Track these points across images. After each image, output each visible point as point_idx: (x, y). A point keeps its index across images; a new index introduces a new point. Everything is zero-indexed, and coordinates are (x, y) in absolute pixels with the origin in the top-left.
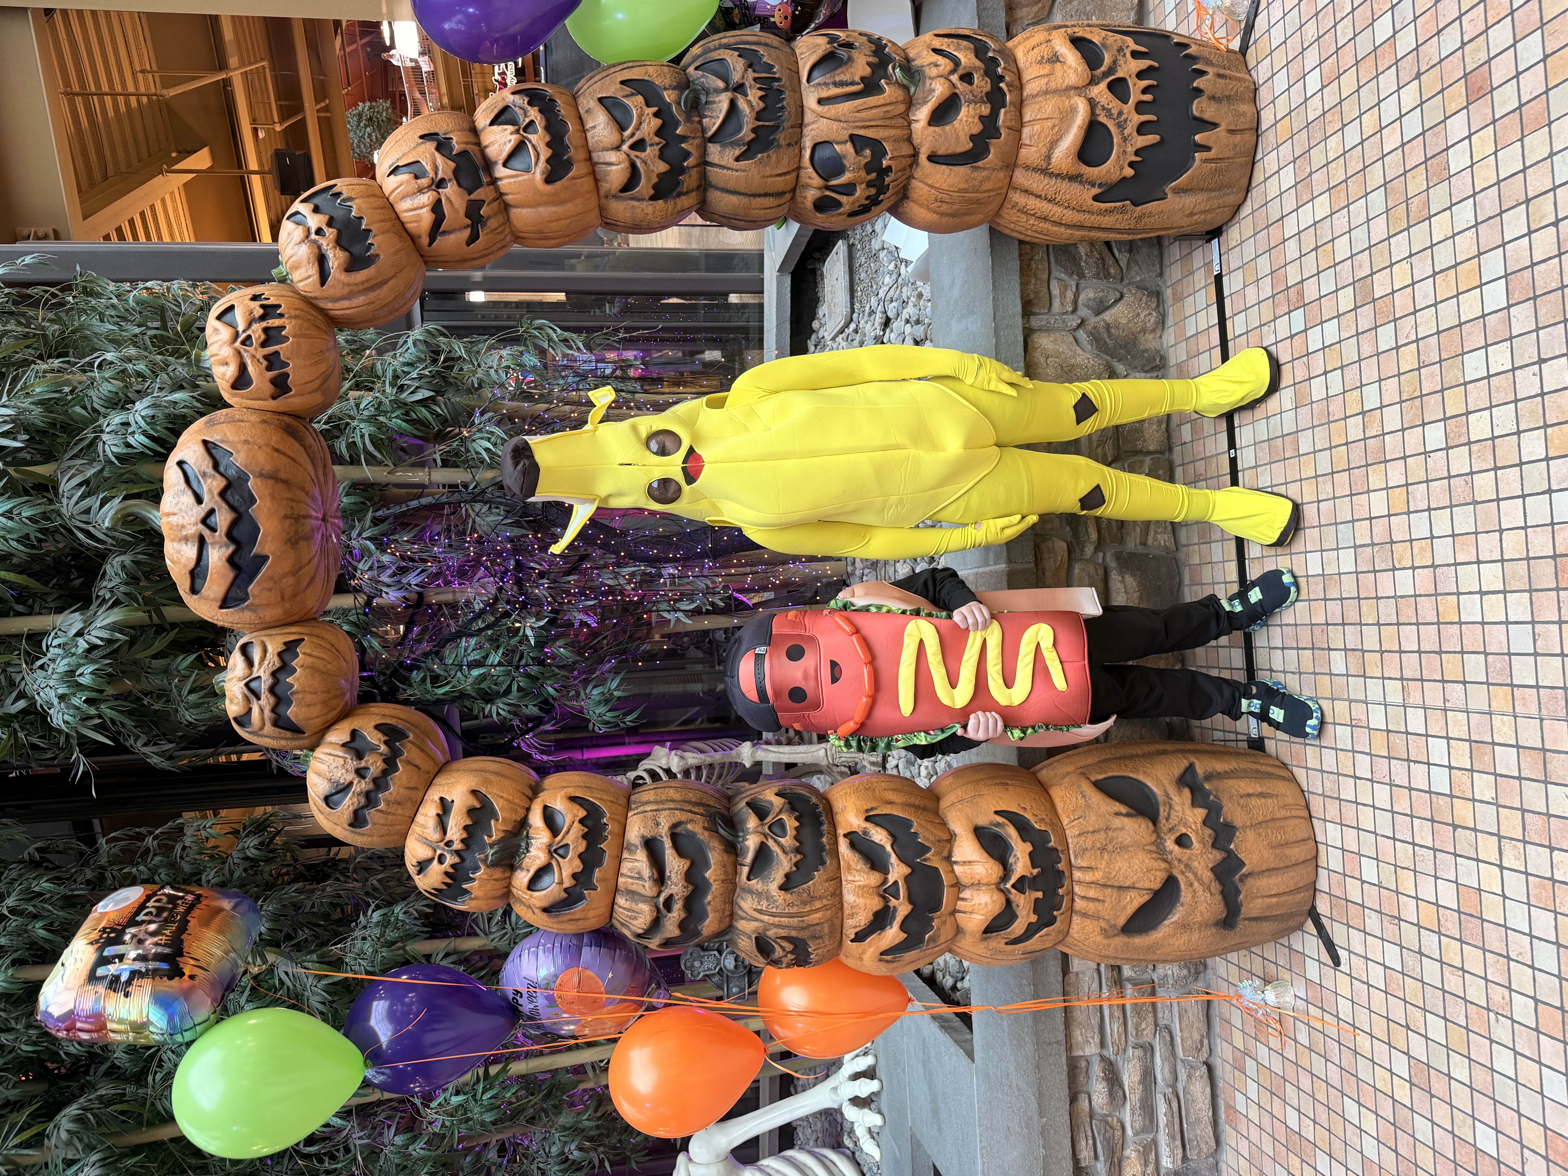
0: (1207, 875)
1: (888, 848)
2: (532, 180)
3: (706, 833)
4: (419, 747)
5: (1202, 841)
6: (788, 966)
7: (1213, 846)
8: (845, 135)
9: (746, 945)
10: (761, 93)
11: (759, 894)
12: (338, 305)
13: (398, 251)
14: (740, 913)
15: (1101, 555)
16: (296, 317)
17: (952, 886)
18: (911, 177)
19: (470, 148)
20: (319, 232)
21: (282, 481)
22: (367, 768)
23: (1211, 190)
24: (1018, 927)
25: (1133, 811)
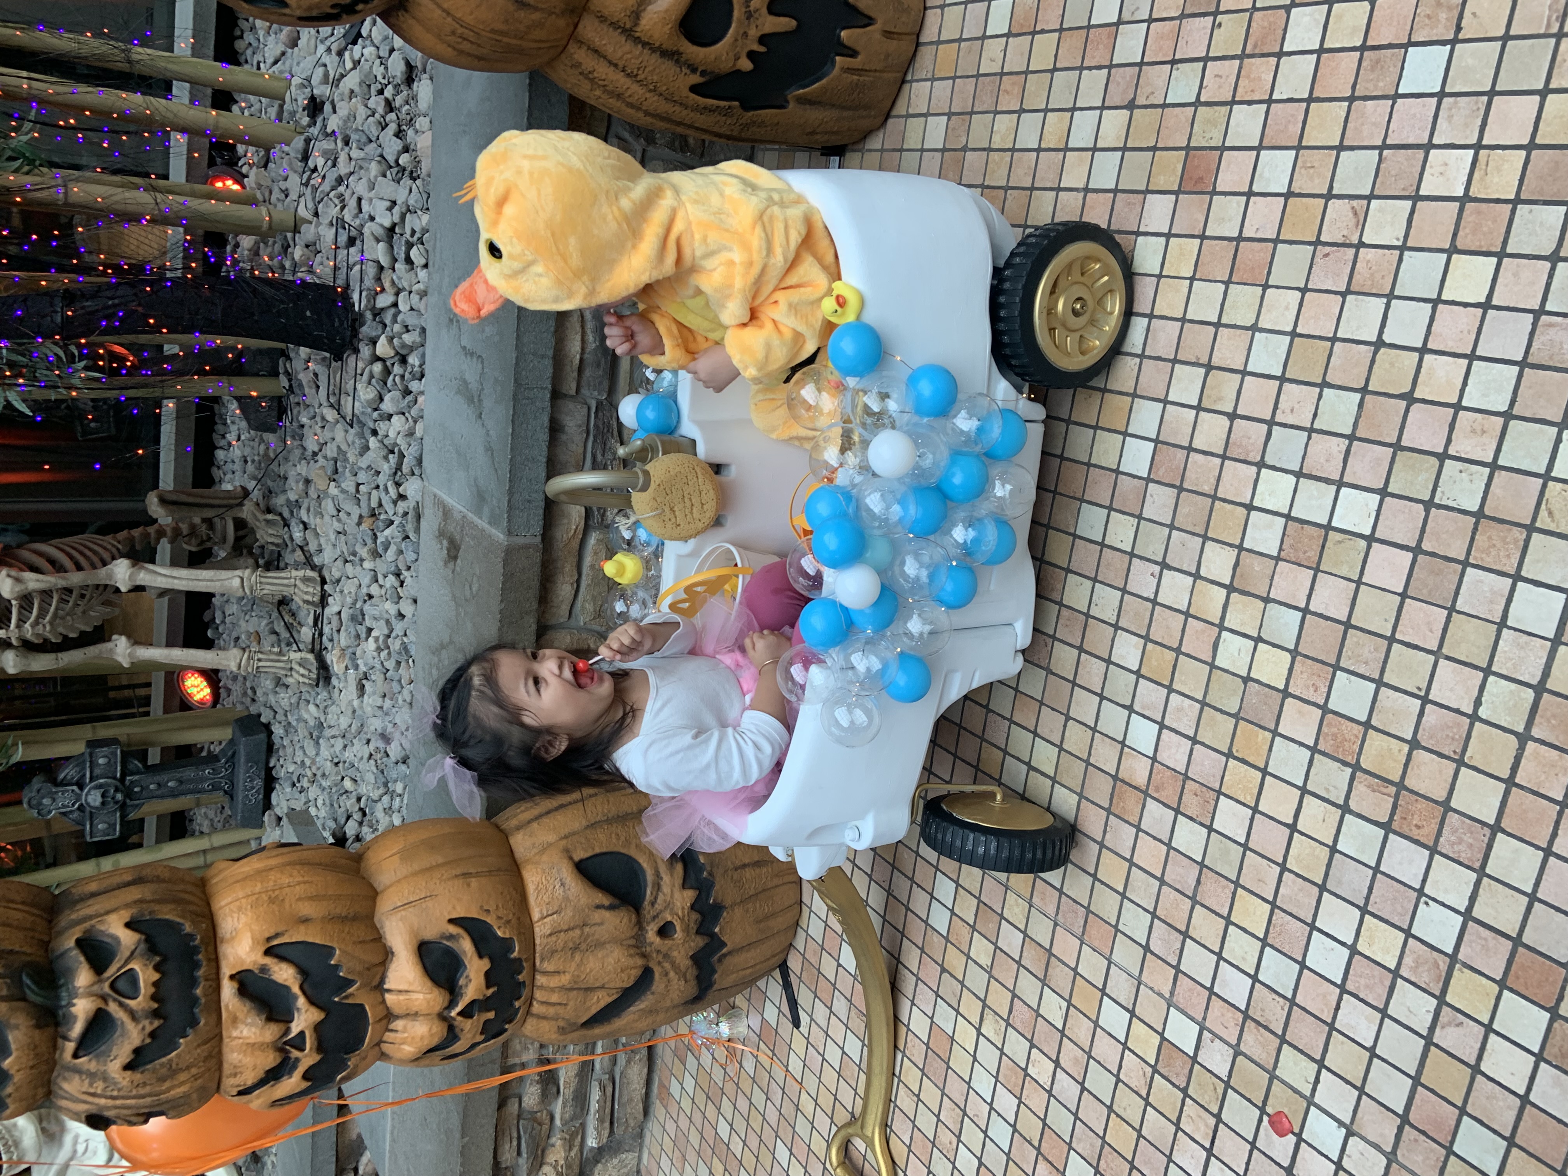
0: (686, 963)
1: (295, 988)
3: (4, 1006)
5: (686, 930)
7: (698, 932)
11: (92, 1075)
14: (61, 1093)
17: (380, 1019)
23: (843, 108)
24: (460, 1046)
25: (616, 902)
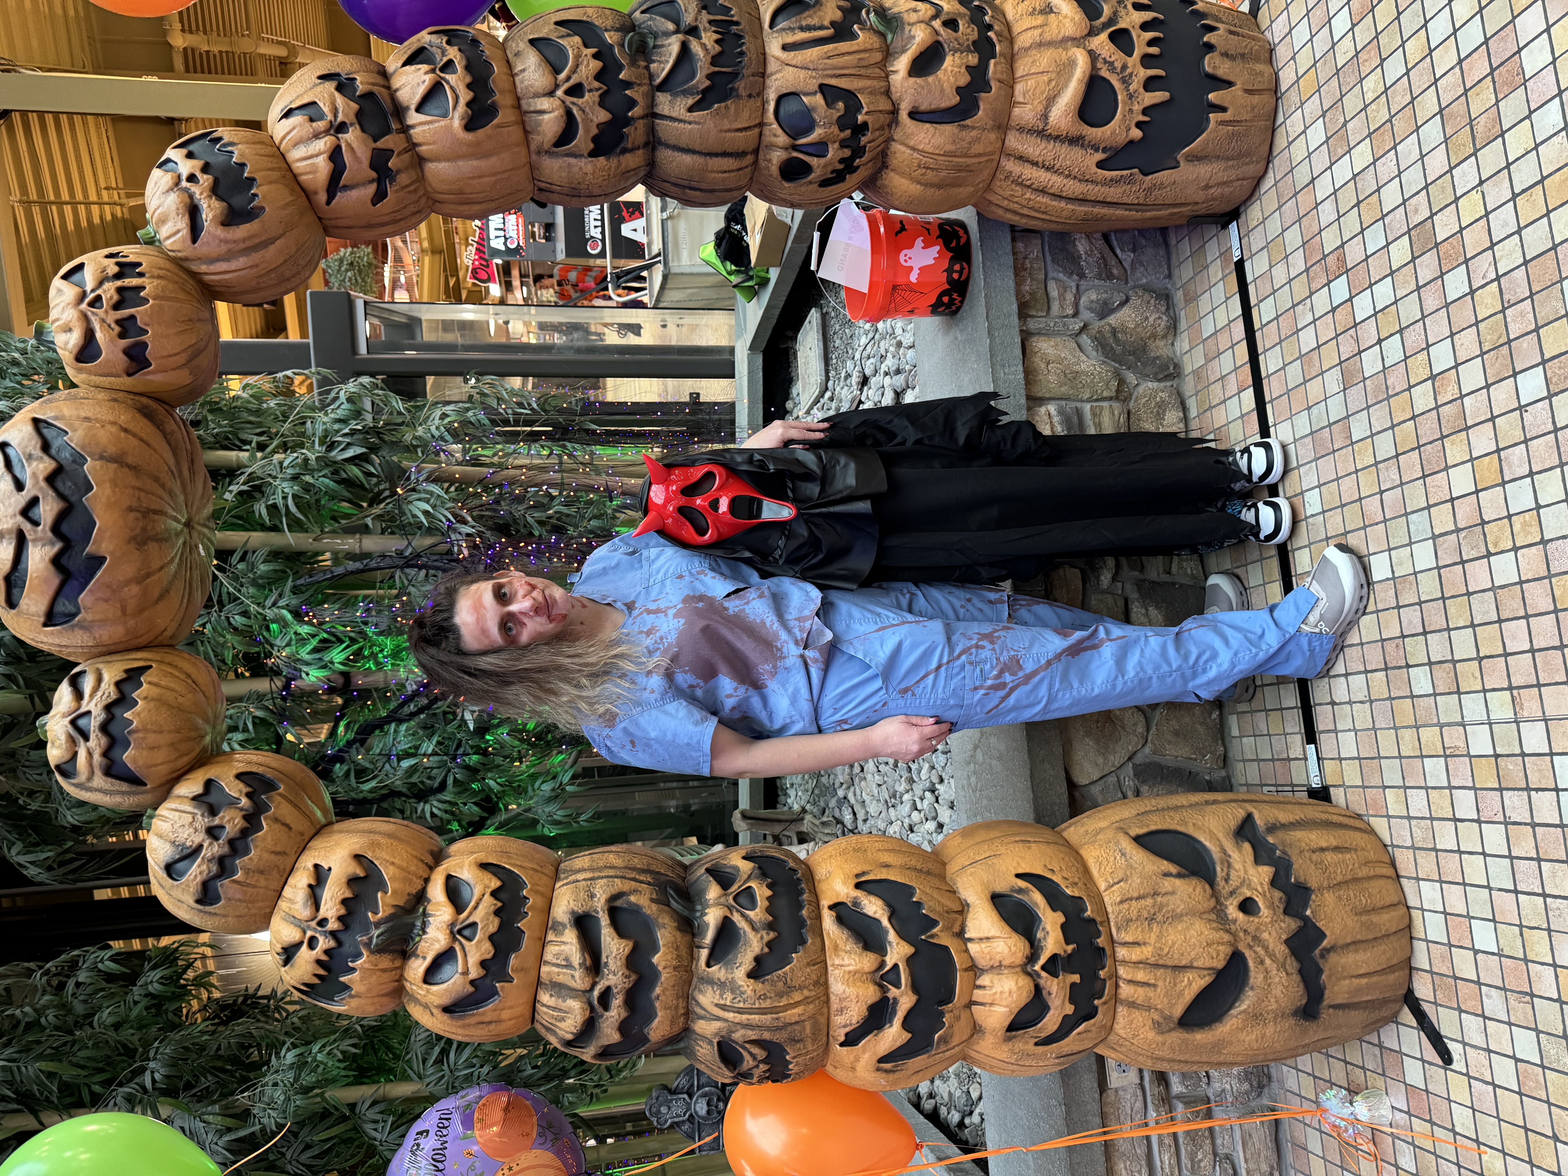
0: (1281, 950)
1: (885, 922)
2: (449, 128)
3: (654, 907)
4: (290, 802)
5: (1272, 907)
6: (760, 1081)
7: (1286, 912)
8: (814, 85)
9: (706, 1053)
10: (717, 36)
11: (722, 985)
12: (214, 268)
13: (287, 205)
14: (698, 1010)
15: (1120, 585)
16: (159, 277)
17: (966, 970)
18: (890, 139)
19: (376, 89)
20: (192, 178)
21: (129, 466)
22: (222, 827)
24: (1051, 1022)
25: (1183, 871)
